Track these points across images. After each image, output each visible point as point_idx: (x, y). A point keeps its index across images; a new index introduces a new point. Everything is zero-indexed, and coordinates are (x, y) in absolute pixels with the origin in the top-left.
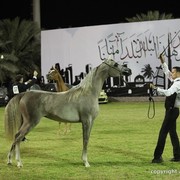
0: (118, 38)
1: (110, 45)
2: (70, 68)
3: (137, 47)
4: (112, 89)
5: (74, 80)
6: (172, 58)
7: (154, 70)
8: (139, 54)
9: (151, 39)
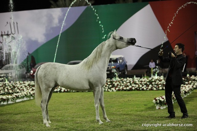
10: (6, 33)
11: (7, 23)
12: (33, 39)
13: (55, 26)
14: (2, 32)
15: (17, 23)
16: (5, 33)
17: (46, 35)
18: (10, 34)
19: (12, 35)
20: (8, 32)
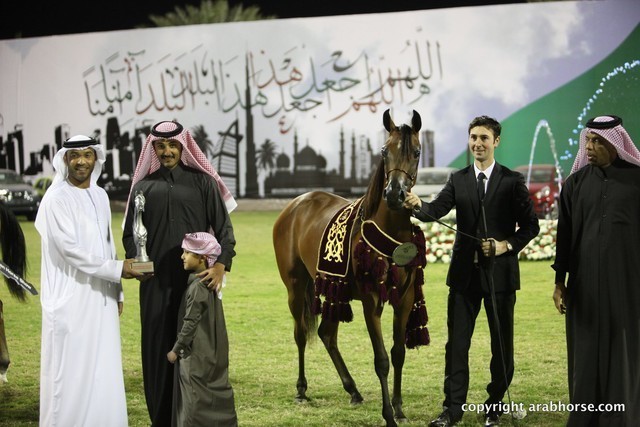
0: (131, 63)
1: (111, 80)
2: (19, 135)
3: (174, 85)
4: (117, 183)
5: (27, 163)
6: (255, 111)
7: (214, 138)
8: (179, 102)
9: (207, 67)
10: (403, 75)
11: (408, 44)
12: (489, 94)
13: (556, 54)
14: (390, 72)
15: (438, 45)
16: (399, 73)
17: (530, 83)
18: (415, 79)
19: (421, 81)
20: (409, 71)
